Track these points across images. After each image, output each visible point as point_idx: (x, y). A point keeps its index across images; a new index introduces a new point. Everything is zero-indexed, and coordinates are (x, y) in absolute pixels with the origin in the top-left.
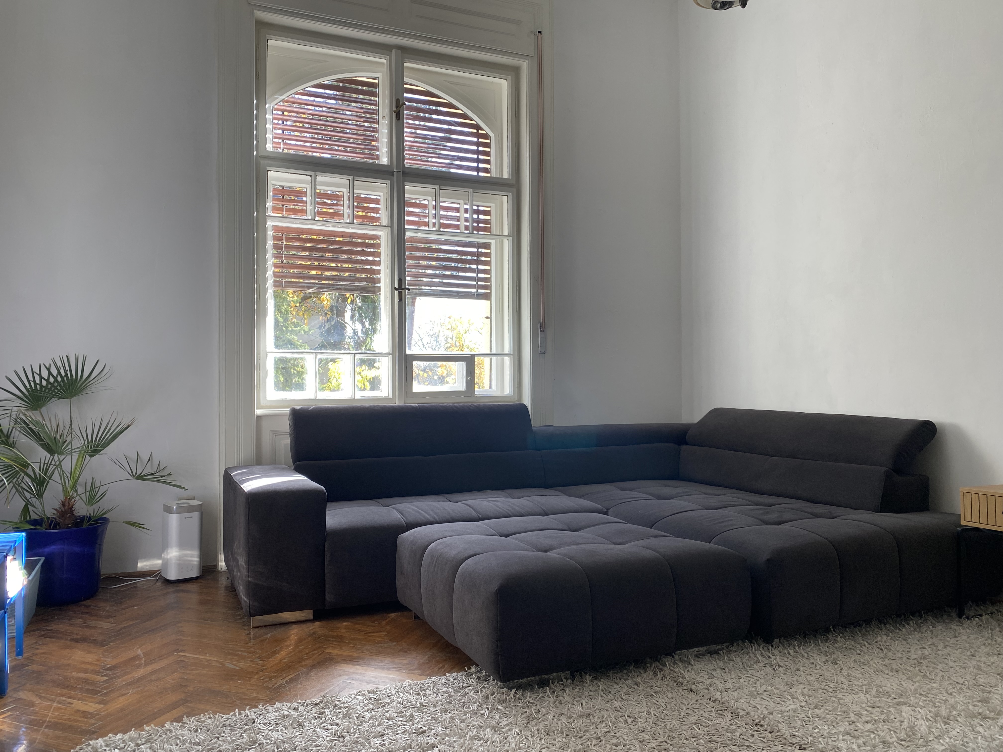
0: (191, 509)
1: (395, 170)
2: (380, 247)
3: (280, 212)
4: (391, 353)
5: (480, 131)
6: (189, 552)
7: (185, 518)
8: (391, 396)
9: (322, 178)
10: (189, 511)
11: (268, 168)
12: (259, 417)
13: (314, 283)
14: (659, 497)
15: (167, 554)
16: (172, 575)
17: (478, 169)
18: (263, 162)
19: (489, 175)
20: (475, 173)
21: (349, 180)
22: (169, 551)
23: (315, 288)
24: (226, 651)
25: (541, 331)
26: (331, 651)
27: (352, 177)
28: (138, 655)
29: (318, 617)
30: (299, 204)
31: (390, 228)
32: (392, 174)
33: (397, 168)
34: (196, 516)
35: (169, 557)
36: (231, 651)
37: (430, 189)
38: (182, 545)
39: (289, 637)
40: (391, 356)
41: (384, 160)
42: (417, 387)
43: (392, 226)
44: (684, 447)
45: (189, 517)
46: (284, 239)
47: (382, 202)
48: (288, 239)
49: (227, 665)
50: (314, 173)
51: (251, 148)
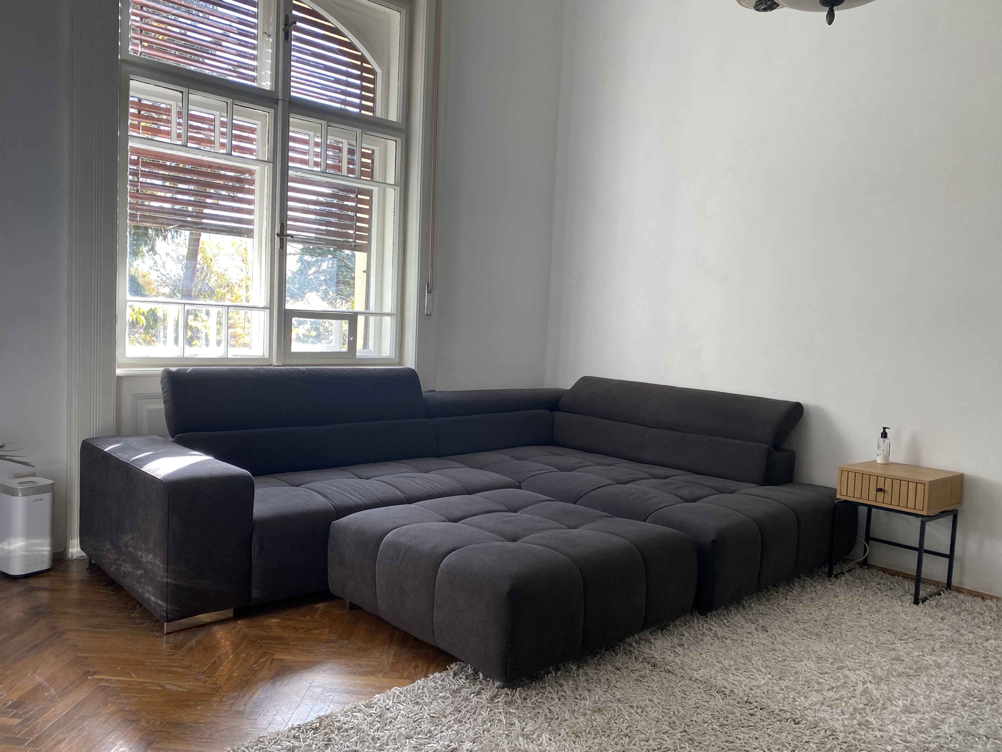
0: (41, 490)
1: (280, 98)
2: (254, 184)
3: (136, 130)
4: (268, 307)
5: (364, 64)
6: (37, 541)
7: (34, 501)
8: (267, 356)
9: (195, 97)
10: (38, 493)
11: (131, 77)
12: (120, 378)
13: (174, 220)
14: (561, 469)
15: (9, 544)
16: (16, 570)
17: (362, 107)
18: (125, 68)
19: (371, 114)
20: (356, 110)
21: (227, 103)
22: (11, 541)
23: (176, 225)
24: (154, 668)
25: (428, 292)
26: (282, 657)
27: (231, 100)
28: (40, 684)
29: (239, 615)
30: (160, 123)
31: (272, 164)
32: (276, 102)
33: (283, 96)
34: (47, 497)
35: (12, 548)
36: (160, 668)
37: (315, 123)
38: (29, 534)
39: (219, 643)
40: (268, 310)
41: (266, 84)
42: (296, 347)
43: (274, 162)
44: (557, 414)
45: (38, 500)
46: (140, 163)
47: (259, 131)
48: (145, 164)
49: (167, 686)
50: (187, 89)
51: (115, 49)
